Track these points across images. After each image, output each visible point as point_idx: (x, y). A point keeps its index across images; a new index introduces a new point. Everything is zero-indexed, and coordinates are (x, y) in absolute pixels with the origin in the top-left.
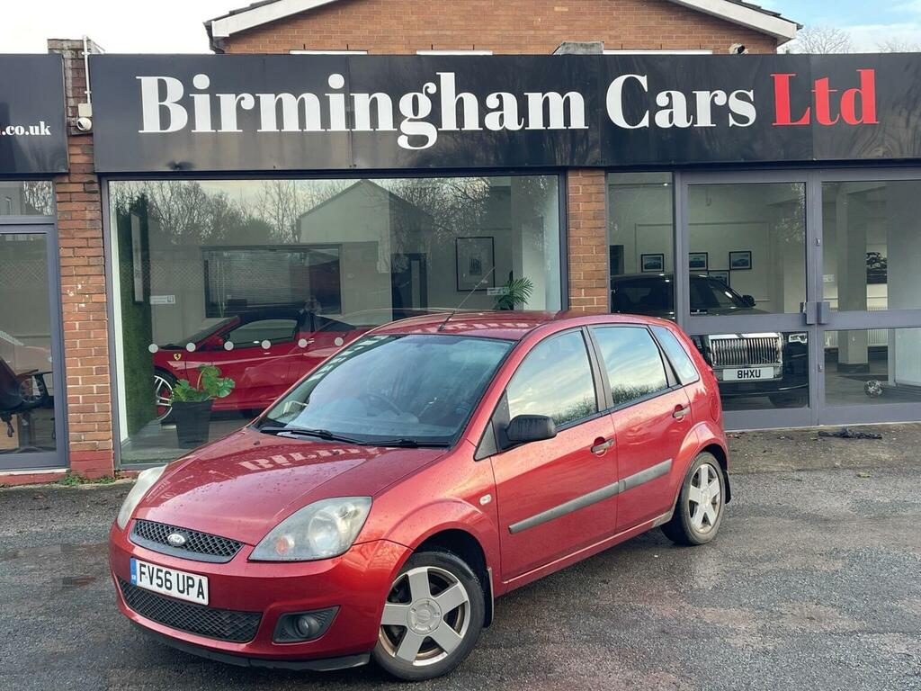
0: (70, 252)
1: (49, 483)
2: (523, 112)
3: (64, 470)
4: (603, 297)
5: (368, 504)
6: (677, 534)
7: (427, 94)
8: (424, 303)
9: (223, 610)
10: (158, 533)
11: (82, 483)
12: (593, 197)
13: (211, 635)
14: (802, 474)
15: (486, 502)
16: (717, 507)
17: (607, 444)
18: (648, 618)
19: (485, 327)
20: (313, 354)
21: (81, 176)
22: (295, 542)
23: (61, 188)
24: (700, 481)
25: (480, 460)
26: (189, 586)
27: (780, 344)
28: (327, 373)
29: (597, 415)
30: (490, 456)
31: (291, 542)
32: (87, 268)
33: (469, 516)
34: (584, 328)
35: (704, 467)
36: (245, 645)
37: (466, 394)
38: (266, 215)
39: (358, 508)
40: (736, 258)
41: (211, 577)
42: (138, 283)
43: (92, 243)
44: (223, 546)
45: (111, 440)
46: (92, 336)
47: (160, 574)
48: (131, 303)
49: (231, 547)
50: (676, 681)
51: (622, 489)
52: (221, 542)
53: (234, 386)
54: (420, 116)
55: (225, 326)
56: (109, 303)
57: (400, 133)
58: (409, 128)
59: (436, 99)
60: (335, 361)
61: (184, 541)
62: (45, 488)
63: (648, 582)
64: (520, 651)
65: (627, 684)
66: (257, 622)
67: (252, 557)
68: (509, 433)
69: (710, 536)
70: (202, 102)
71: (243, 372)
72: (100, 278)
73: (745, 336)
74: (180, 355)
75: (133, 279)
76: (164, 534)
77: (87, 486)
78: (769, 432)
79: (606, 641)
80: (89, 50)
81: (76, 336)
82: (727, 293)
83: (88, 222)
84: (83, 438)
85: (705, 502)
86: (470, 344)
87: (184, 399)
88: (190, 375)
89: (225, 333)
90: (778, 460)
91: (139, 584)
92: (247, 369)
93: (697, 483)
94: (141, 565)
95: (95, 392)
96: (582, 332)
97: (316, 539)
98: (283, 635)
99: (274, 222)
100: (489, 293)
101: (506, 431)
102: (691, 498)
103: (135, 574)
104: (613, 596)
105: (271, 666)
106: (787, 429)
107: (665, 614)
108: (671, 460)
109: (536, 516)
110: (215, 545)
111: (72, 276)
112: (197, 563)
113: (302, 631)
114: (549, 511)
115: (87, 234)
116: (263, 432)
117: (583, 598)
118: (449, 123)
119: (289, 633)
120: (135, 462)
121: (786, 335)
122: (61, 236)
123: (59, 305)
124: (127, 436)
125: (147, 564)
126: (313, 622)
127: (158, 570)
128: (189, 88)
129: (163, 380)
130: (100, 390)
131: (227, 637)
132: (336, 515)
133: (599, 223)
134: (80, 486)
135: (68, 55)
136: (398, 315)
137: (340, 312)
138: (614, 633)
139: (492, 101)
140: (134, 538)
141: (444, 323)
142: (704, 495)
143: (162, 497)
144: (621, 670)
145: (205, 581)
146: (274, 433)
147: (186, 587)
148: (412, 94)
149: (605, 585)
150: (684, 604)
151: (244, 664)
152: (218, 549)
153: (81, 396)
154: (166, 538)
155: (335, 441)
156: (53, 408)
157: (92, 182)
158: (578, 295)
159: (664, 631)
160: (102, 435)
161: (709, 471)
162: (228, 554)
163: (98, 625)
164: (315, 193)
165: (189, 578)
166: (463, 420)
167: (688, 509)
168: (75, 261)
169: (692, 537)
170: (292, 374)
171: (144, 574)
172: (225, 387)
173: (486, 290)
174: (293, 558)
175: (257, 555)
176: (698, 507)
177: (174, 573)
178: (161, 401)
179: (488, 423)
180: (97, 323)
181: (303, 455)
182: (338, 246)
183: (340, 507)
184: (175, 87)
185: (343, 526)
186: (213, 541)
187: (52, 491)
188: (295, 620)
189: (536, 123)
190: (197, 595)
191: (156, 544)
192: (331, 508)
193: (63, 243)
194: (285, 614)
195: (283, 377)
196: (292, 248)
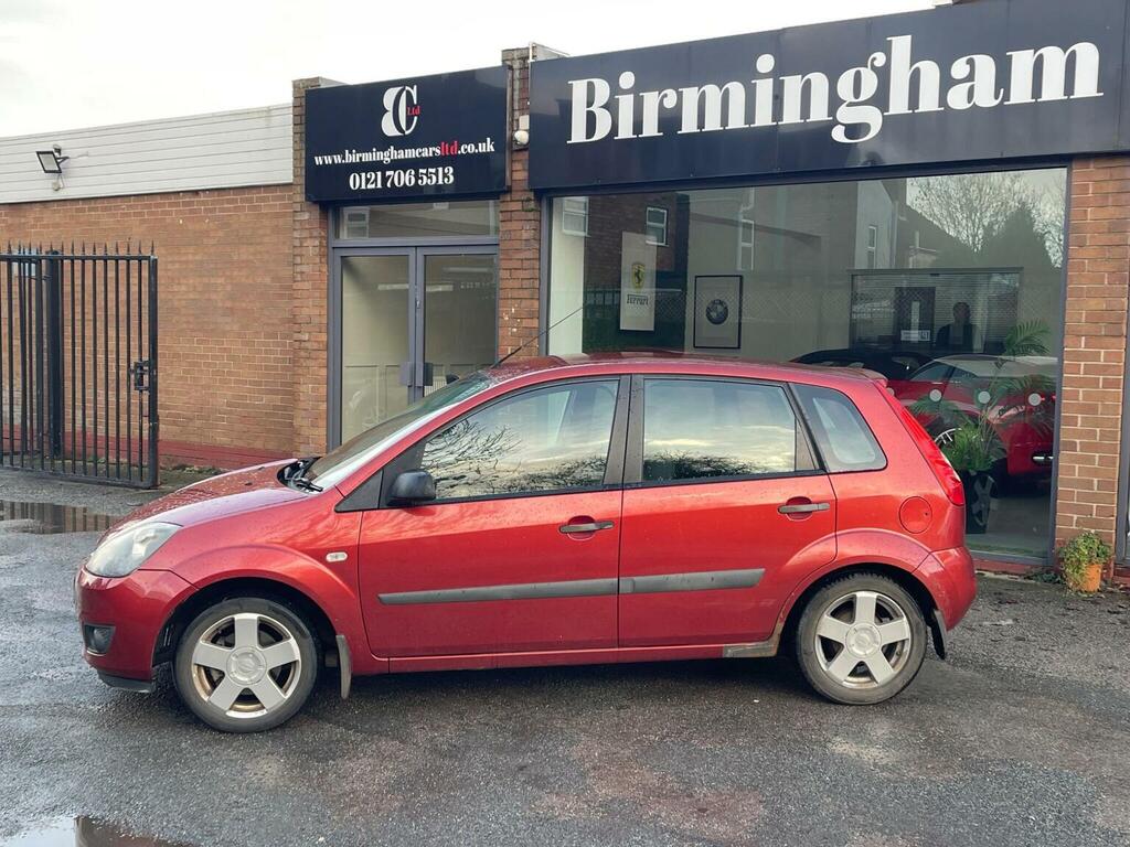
0: (507, 274)
2: (1003, 80)
4: (1116, 351)
7: (874, 68)
12: (1110, 199)
15: (338, 560)
16: (903, 659)
21: (520, 193)
23: (503, 207)
24: (855, 615)
25: (342, 512)
30: (363, 510)
32: (520, 291)
35: (865, 596)
51: (625, 589)
54: (862, 98)
57: (836, 123)
58: (846, 115)
59: (884, 74)
70: (626, 104)
80: (534, 57)
83: (524, 242)
85: (863, 646)
102: (824, 633)
108: (763, 570)
109: (432, 592)
111: (508, 299)
115: (522, 256)
118: (898, 104)
122: (501, 257)
123: (496, 328)
128: (616, 90)
135: (517, 65)
139: (959, 69)
142: (862, 634)
148: (854, 70)
157: (529, 200)
158: (1074, 346)
161: (878, 604)
167: (812, 648)
168: (511, 284)
176: (845, 651)
184: (602, 89)
189: (1020, 93)
193: (502, 264)
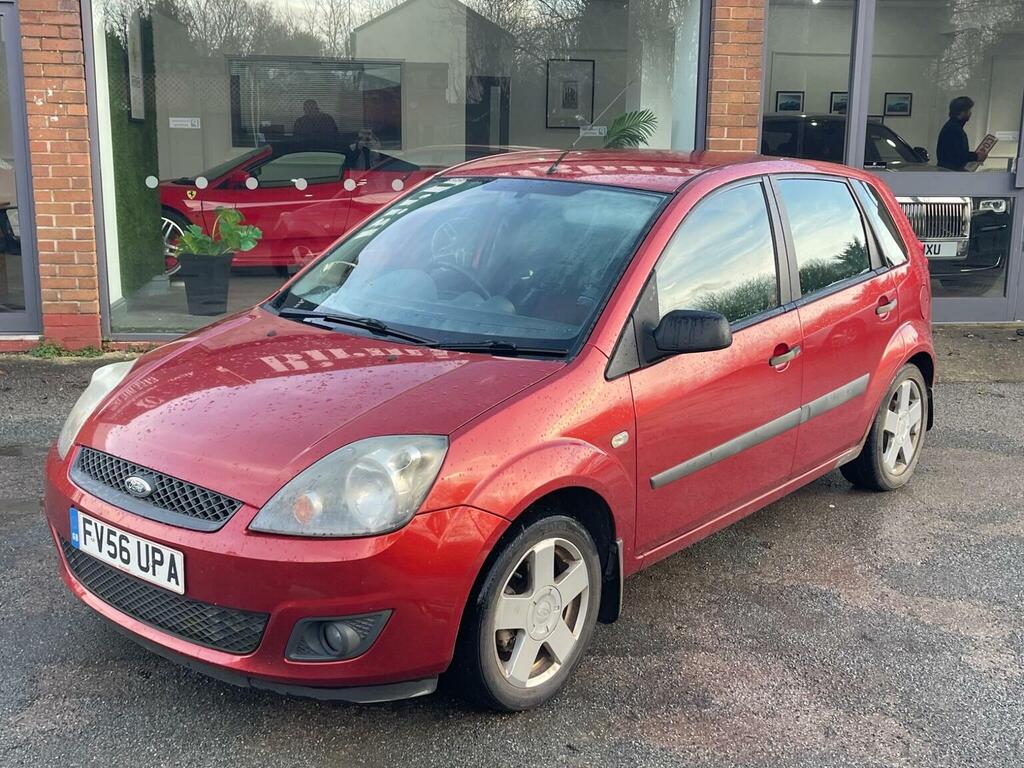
0: (36, 44)
1: (17, 353)
3: (35, 338)
4: (752, 140)
5: (442, 448)
6: (863, 476)
8: (504, 140)
9: (208, 604)
10: (113, 472)
11: (60, 355)
13: (190, 636)
14: (1003, 387)
15: (621, 443)
16: (916, 438)
17: (791, 355)
18: (837, 612)
19: (597, 171)
20: (366, 199)
22: (324, 505)
24: (899, 404)
25: (612, 379)
26: (155, 562)
27: (968, 212)
28: (381, 229)
29: (778, 311)
30: (629, 373)
31: (317, 504)
32: (60, 67)
33: (590, 460)
34: (765, 179)
35: (906, 385)
36: (238, 658)
37: (594, 273)
38: (316, 29)
39: (428, 455)
40: (892, 101)
41: (189, 554)
42: (137, 94)
43: (65, 31)
44: (209, 503)
45: (97, 301)
46: (69, 161)
47: (112, 538)
48: (126, 121)
49: (221, 506)
50: (902, 731)
51: (804, 417)
52: (206, 496)
53: (261, 238)
55: (254, 157)
56: (92, 117)
60: (392, 212)
61: (148, 489)
62: (10, 361)
63: (827, 548)
64: (655, 663)
65: (827, 735)
66: (260, 628)
67: (254, 526)
68: (659, 337)
69: (904, 478)
71: (277, 218)
72: (76, 82)
73: (921, 199)
74: (194, 193)
75: (128, 87)
76: (121, 475)
77: (65, 360)
78: (952, 326)
79: (782, 651)
81: (47, 160)
82: (889, 141)
84: (59, 296)
85: (902, 433)
86: (599, 196)
87: (195, 251)
88: (206, 219)
89: (252, 166)
90: (968, 367)
91: (83, 547)
92: (283, 214)
93: (893, 408)
94: (85, 521)
95: (74, 237)
96: (762, 184)
97: (359, 501)
98: (301, 648)
99: (325, 38)
100: (582, 133)
101: (654, 333)
102: (887, 427)
103: (77, 532)
104: (781, 569)
105: (282, 690)
106: (974, 323)
107: (863, 605)
108: (868, 375)
109: (689, 462)
110: (197, 500)
111: (40, 77)
112: (167, 527)
113: (334, 645)
114: (706, 454)
115: (60, 20)
116: (282, 315)
117: (739, 571)
119: (311, 646)
120: (129, 330)
121: (976, 200)
122: (22, 20)
123: (24, 116)
124: (120, 296)
125: (94, 520)
126: (349, 632)
127: (110, 532)
129: (173, 224)
130: (81, 235)
131: (214, 643)
132: (390, 466)
133: (754, 37)
134: (57, 359)
136: (471, 154)
137: (400, 149)
138: (792, 636)
140: (76, 476)
141: (556, 163)
142: (902, 422)
143: (140, 404)
144: (813, 706)
145: (179, 558)
146: (299, 318)
147: (151, 563)
149: (767, 551)
150: (886, 589)
151: (242, 683)
152: (201, 507)
153: (55, 242)
154: (123, 481)
155: (389, 337)
156: (20, 254)
158: (719, 137)
159: (864, 637)
160: (85, 294)
161: (911, 390)
162: (217, 517)
163: (40, 584)
164: (375, 7)
165: (155, 550)
166: (590, 314)
167: (881, 443)
168: (43, 57)
169: (882, 481)
170: (339, 224)
171: (90, 534)
172: (248, 239)
173: (578, 128)
174: (319, 532)
175: (262, 522)
176: (894, 440)
177: (133, 539)
178: (171, 250)
179: (628, 322)
180: (75, 145)
181: (347, 351)
182: (399, 64)
183: (398, 454)
185: (400, 484)
186: (194, 493)
187: (18, 366)
188: (321, 628)
190: (168, 578)
191: (108, 489)
192: (382, 454)
193: (26, 30)
194: (308, 619)
195: (327, 226)
196: (344, 65)
